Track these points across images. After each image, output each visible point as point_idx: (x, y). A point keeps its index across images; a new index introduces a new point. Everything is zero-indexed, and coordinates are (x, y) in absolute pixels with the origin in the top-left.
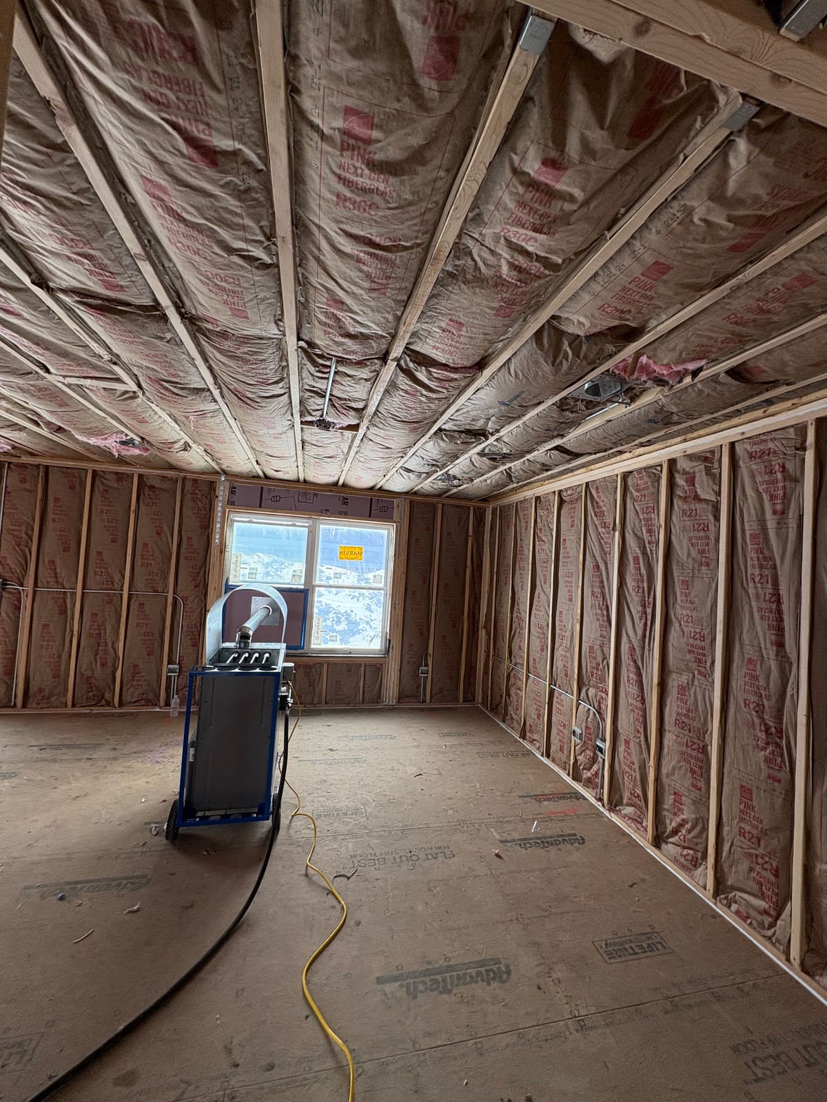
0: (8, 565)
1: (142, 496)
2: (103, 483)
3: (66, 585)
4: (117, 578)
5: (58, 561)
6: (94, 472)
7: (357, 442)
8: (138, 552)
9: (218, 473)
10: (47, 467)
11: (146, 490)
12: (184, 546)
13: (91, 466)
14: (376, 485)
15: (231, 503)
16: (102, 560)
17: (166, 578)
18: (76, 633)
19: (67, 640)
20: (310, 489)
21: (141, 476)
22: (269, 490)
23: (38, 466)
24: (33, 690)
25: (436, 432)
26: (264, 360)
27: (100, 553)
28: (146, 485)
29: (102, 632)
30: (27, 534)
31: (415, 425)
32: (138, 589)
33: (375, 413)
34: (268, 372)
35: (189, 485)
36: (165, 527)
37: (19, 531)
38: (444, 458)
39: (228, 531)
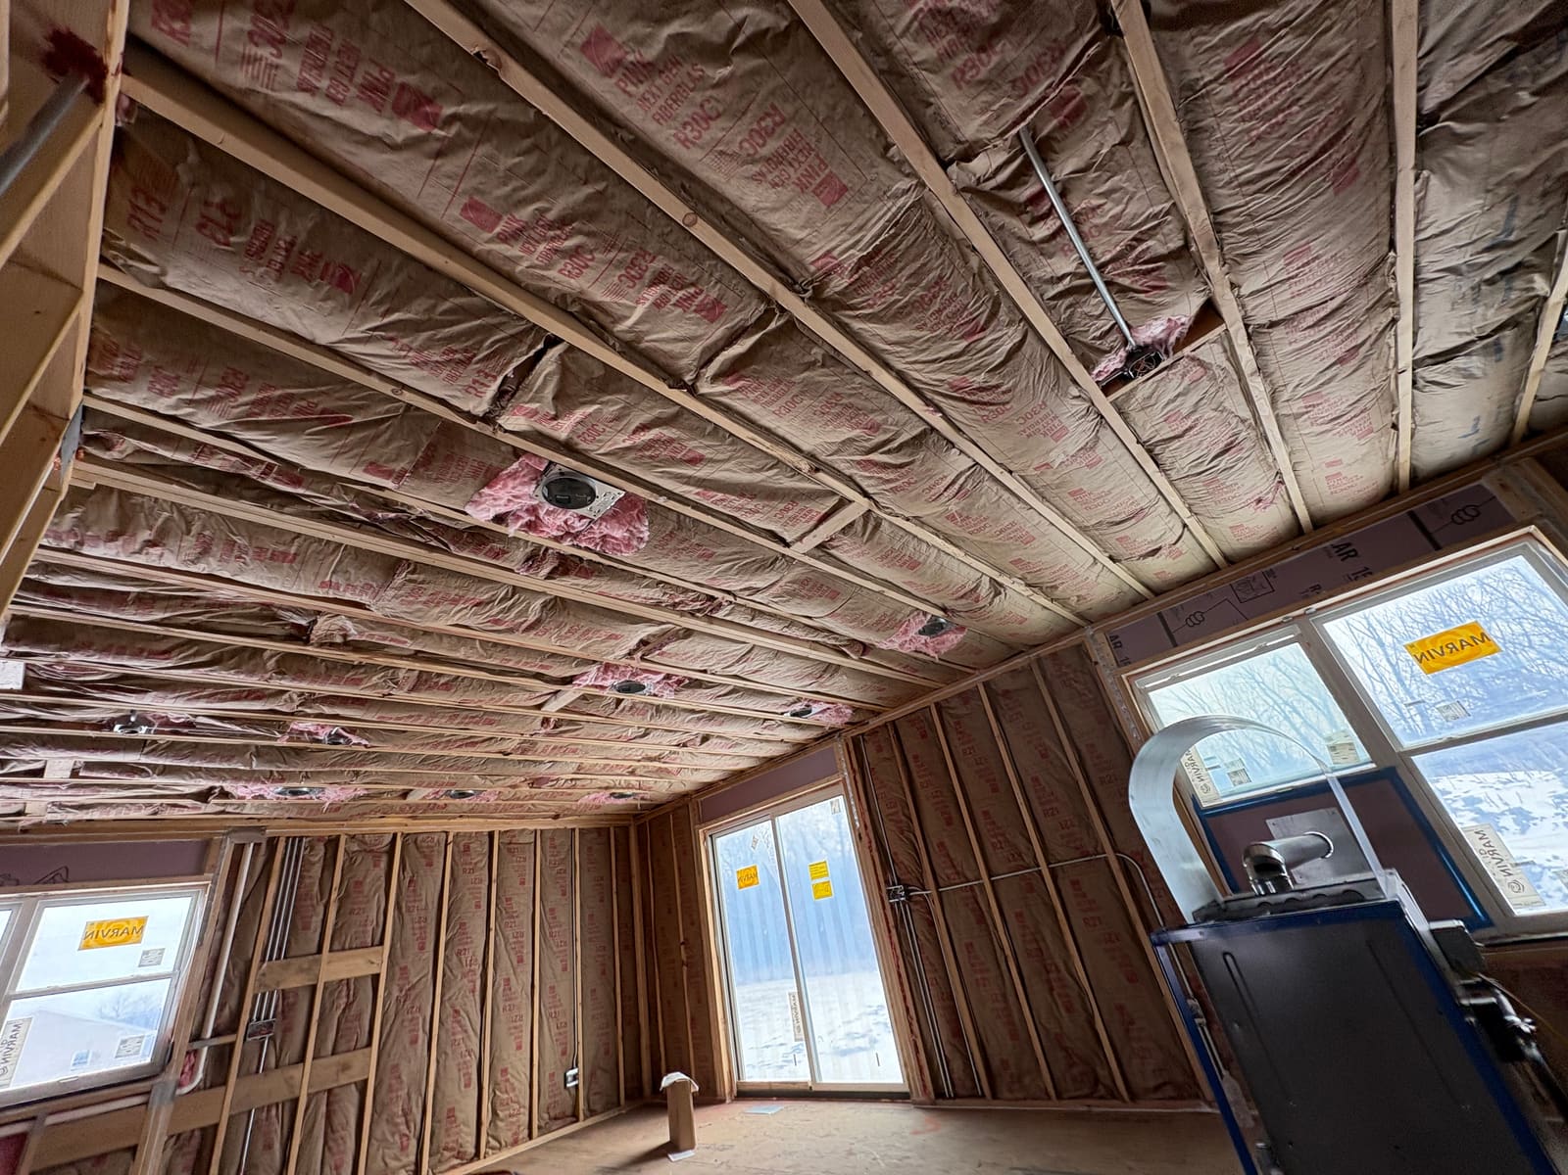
0: (902, 862)
1: (999, 710)
2: (951, 715)
3: (969, 875)
4: (1022, 845)
5: (947, 841)
6: (937, 704)
7: (1246, 355)
8: (1032, 795)
9: (1079, 627)
10: (893, 722)
11: (1002, 701)
12: (1089, 763)
13: (929, 700)
14: (1395, 475)
15: (1124, 662)
16: (994, 823)
17: (1090, 827)
18: (1008, 952)
19: (1004, 967)
20: (1250, 570)
21: (986, 685)
22: (1175, 611)
23: (885, 725)
24: (995, 1063)
25: (1422, 144)
26: (940, 277)
27: (986, 813)
28: (998, 694)
29: (1042, 944)
30: (904, 815)
31: (1337, 154)
32: (1059, 858)
33: (1218, 227)
34: (963, 299)
35: (1048, 665)
36: (1048, 742)
37: (897, 813)
38: (1525, 212)
39: (1146, 712)
